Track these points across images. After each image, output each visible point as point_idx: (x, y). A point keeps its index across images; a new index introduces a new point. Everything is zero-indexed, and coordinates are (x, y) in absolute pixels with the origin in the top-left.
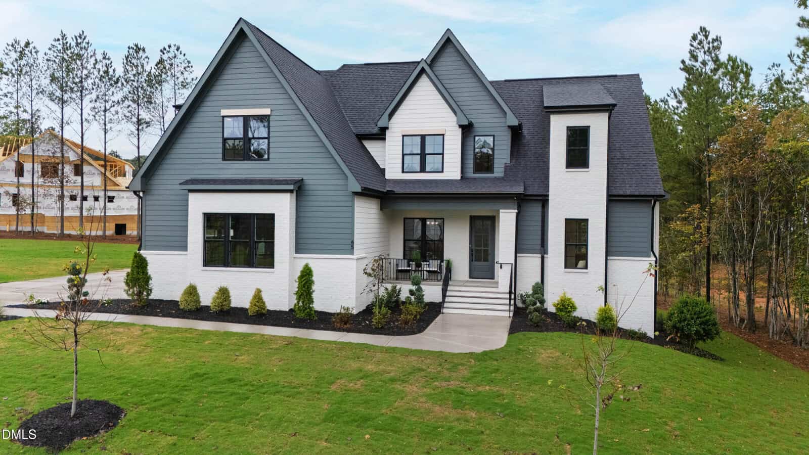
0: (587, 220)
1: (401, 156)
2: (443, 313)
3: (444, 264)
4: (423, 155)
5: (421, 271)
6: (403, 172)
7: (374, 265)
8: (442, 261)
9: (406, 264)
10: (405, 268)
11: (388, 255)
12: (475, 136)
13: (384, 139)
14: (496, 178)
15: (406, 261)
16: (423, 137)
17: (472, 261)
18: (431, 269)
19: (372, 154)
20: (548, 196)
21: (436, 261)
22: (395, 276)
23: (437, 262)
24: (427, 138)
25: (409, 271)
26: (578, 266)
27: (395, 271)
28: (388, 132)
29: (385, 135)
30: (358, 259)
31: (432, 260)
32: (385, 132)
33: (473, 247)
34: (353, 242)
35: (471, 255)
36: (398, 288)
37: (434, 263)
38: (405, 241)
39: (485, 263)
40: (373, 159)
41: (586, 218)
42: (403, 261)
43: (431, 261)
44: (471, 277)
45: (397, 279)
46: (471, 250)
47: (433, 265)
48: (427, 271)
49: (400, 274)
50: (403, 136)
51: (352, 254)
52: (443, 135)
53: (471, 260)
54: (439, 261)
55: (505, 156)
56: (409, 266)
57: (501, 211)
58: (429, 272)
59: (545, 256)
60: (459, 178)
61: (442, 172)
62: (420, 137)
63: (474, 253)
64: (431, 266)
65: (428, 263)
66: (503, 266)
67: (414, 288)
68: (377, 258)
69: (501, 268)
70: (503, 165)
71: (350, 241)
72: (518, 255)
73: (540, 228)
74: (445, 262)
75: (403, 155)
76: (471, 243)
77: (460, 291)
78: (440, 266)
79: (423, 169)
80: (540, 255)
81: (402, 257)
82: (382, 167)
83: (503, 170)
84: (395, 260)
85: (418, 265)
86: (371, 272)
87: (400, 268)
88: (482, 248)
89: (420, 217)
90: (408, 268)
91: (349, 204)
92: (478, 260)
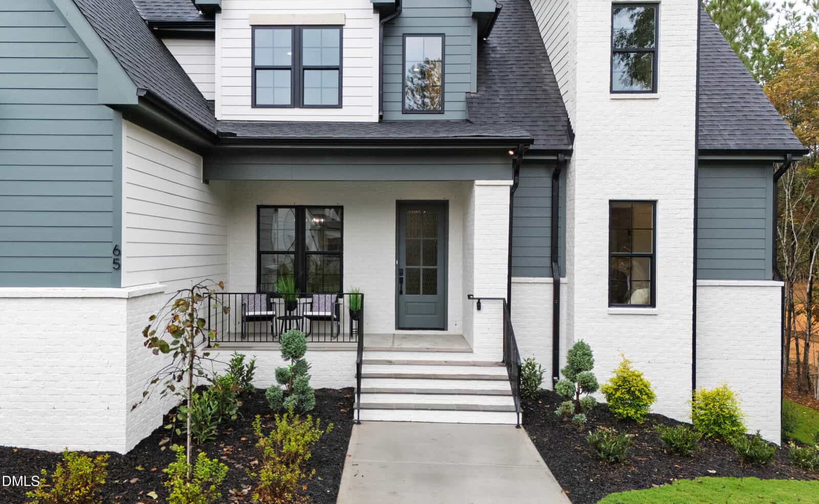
0: (654, 203)
1: (249, 72)
2: (359, 423)
3: (345, 302)
4: (298, 70)
5: (297, 318)
6: (254, 105)
7: (175, 318)
8: (341, 295)
9: (264, 305)
10: (264, 313)
11: (221, 285)
12: (405, 35)
13: (211, 37)
14: (448, 121)
15: (264, 296)
16: (297, 31)
17: (401, 293)
18: (315, 313)
19: (187, 69)
20: (570, 153)
21: (328, 296)
22: (239, 330)
23: (330, 298)
24: (305, 32)
25: (270, 318)
26: (633, 301)
27: (239, 319)
28: (219, 19)
29: (213, 26)
30: (131, 298)
31: (318, 293)
32: (214, 18)
33: (404, 267)
34: (117, 251)
35: (399, 281)
36: (246, 362)
37: (322, 301)
38: (260, 253)
39: (429, 298)
40: (189, 79)
41: (653, 198)
42: (258, 296)
43: (316, 296)
44: (398, 327)
45: (244, 335)
46: (399, 272)
47: (322, 305)
48: (308, 317)
49: (251, 324)
50: (254, 27)
51: (117, 283)
52: (340, 27)
53: (399, 292)
54: (334, 296)
55: (467, 78)
56: (270, 307)
57: (477, 182)
58: (312, 318)
59: (562, 280)
60: (376, 119)
61: (339, 106)
62: (289, 32)
63: (404, 277)
64: (316, 305)
65: (309, 300)
66: (483, 303)
67: (287, 365)
68: (186, 295)
69: (479, 308)
70: (463, 97)
71: (110, 248)
72: (513, 279)
73: (548, 223)
74: (346, 297)
75: (255, 69)
76: (398, 257)
77: (390, 363)
78: (337, 307)
79: (297, 101)
80: (551, 280)
81: (254, 290)
82: (207, 97)
83: (462, 106)
84: (239, 296)
85: (291, 306)
86: (169, 339)
87: (251, 313)
88: (422, 267)
89: (292, 204)
90: (270, 313)
91: (107, 143)
92: (413, 290)
